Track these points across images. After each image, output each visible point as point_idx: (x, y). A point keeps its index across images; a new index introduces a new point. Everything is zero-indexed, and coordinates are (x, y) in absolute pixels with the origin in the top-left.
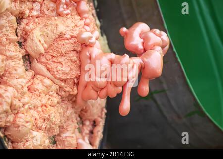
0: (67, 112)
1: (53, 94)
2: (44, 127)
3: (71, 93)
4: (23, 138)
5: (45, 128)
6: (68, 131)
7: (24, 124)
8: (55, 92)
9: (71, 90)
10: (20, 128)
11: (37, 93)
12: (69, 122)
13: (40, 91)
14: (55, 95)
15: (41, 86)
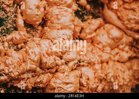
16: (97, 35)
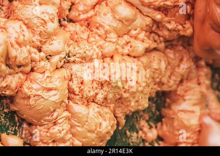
0: (179, 66)
1: (139, 34)
2: (100, 97)
3: (182, 33)
4: (41, 118)
5: (105, 99)
6: (185, 100)
7: (39, 93)
8: (142, 30)
9: (180, 27)
10: (32, 102)
11: (101, 31)
12: (189, 84)
13: (107, 27)
14: (142, 35)
15: (111, 18)
16: (96, 15)
